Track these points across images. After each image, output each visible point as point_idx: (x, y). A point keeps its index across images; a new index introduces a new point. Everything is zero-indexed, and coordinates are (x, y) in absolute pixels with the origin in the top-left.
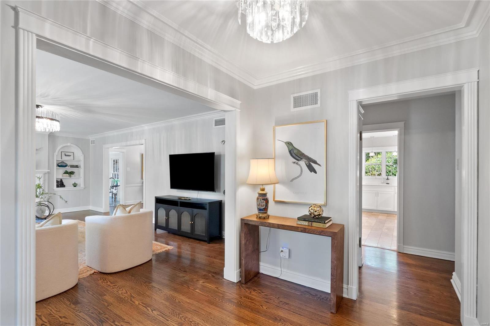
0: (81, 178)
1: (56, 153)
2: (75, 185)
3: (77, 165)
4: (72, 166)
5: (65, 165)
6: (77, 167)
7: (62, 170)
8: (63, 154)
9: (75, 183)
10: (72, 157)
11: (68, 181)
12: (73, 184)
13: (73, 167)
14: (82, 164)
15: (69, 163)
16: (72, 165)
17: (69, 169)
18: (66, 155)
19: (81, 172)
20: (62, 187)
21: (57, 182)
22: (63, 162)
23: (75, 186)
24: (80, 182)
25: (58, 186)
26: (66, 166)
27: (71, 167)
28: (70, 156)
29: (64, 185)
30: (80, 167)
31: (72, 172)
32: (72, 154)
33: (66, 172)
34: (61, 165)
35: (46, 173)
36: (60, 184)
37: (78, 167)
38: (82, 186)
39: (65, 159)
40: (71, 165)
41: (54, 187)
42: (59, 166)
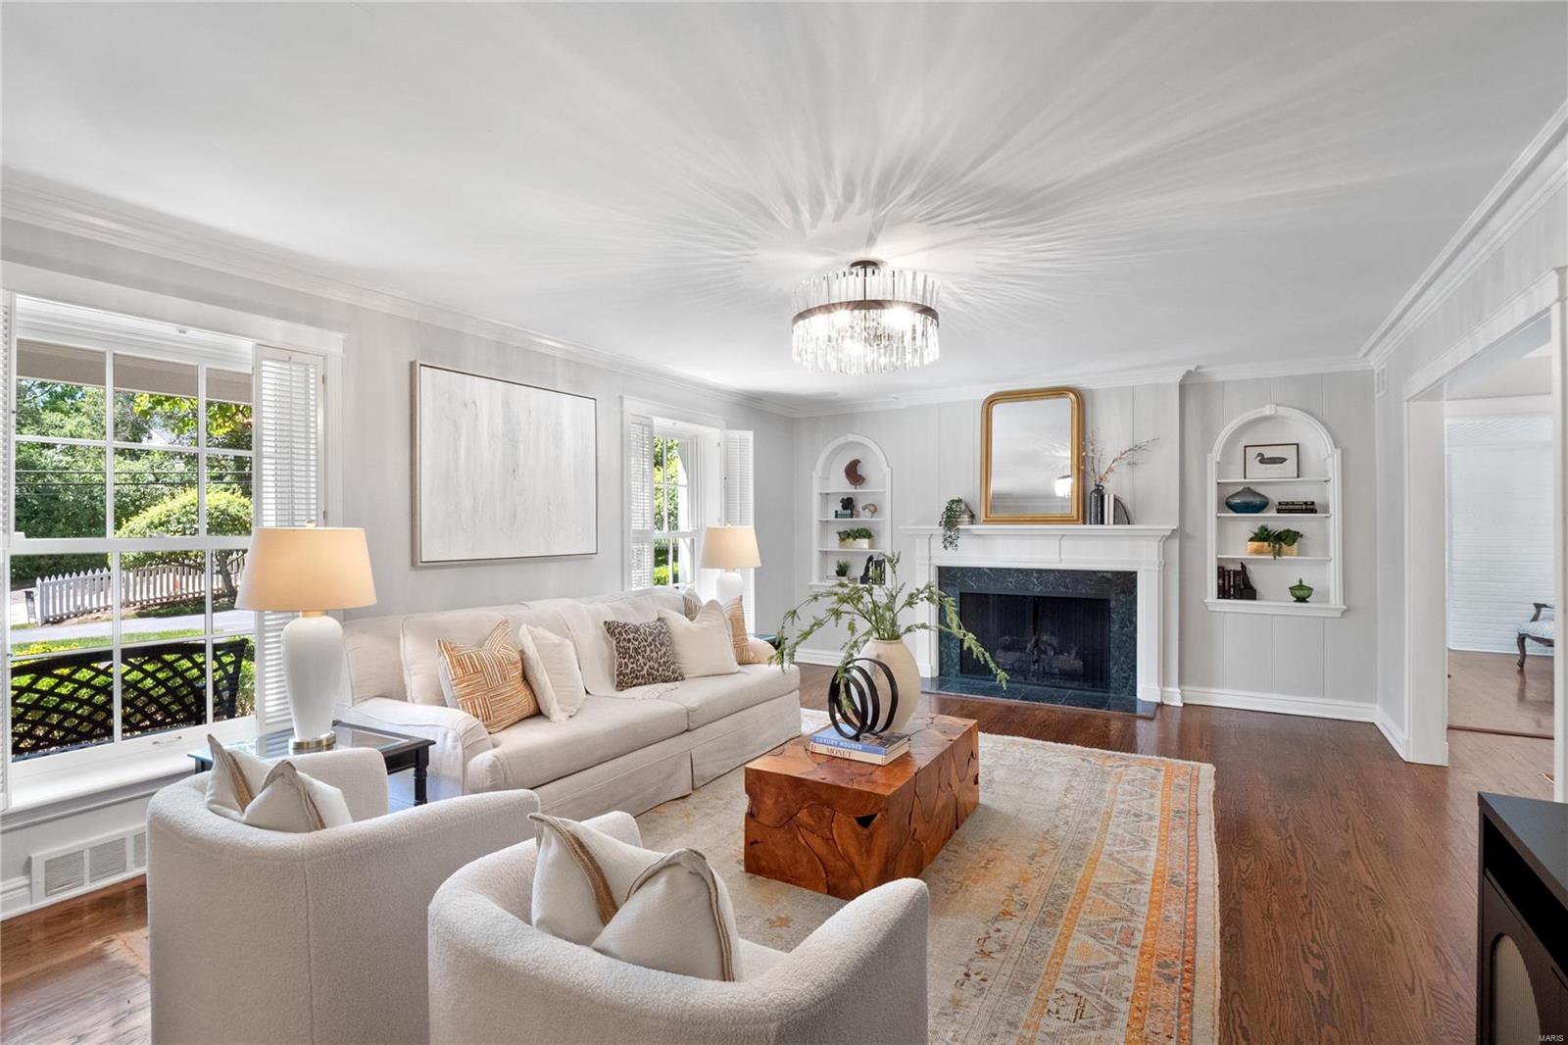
0: (1330, 560)
1: (1215, 455)
2: (1301, 594)
3: (1309, 499)
4: (1286, 508)
5: (1257, 501)
6: (1309, 508)
7: (1248, 524)
8: (1252, 453)
9: (1301, 586)
10: (1290, 466)
11: (1272, 574)
12: (1291, 589)
13: (1290, 511)
14: (1333, 497)
15: (1275, 495)
16: (1287, 504)
17: (1277, 522)
18: (1263, 460)
19: (1326, 532)
20: (1241, 597)
21: (1222, 573)
22: (1248, 491)
23: (1302, 600)
24: (1327, 578)
25: (1223, 593)
26: (1261, 506)
27: (1279, 511)
28: (1282, 460)
29: (1252, 588)
30: (1326, 510)
31: (1288, 531)
32: (1290, 453)
33: (1263, 536)
34: (1244, 502)
35: (1169, 537)
36: (1236, 584)
37: (1313, 511)
38: (1336, 600)
39: (1258, 474)
40: (1280, 503)
41: (1206, 597)
42: (1235, 508)
